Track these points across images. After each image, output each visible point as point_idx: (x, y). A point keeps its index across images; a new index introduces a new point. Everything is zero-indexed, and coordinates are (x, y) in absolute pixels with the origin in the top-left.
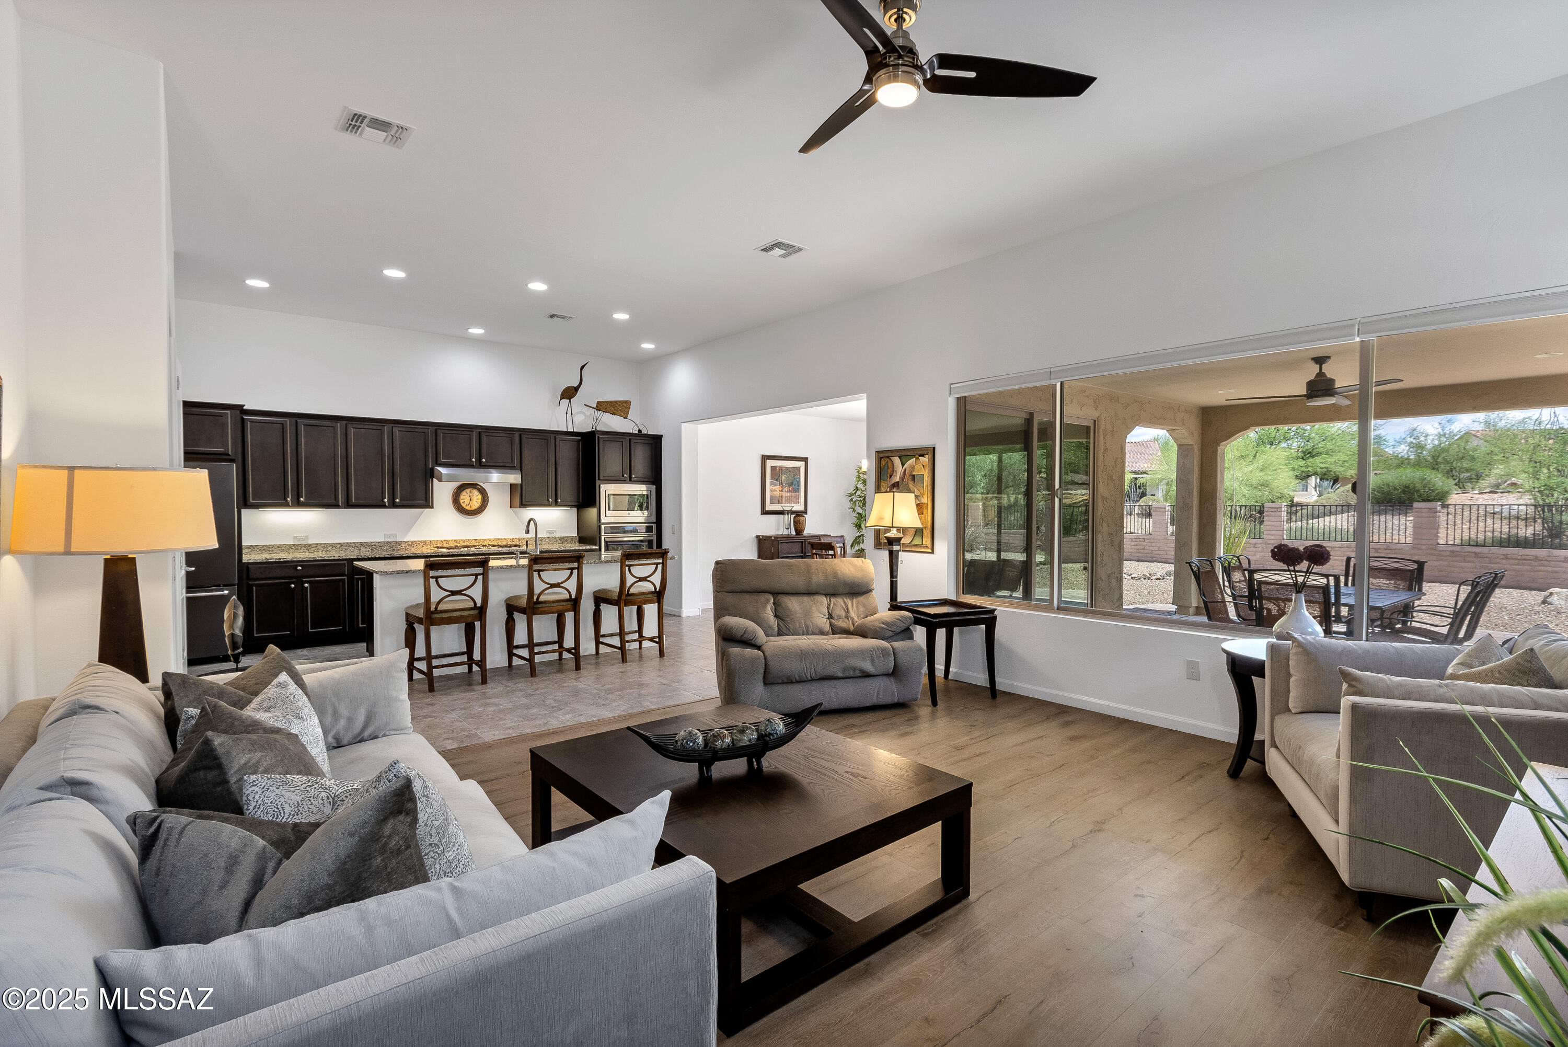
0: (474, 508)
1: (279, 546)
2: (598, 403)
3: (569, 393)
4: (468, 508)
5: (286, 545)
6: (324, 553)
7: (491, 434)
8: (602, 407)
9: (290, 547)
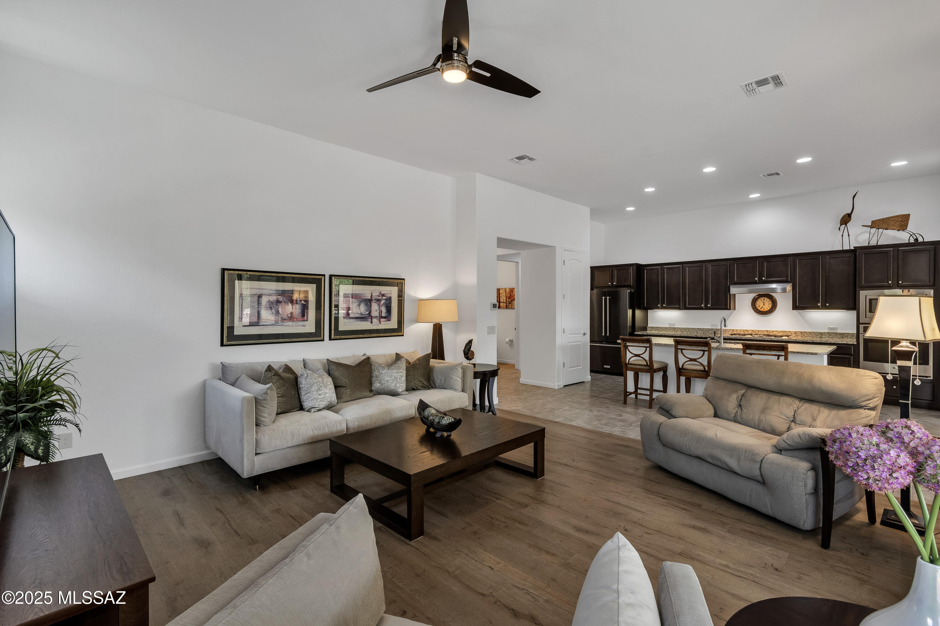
0: (766, 310)
1: (662, 328)
2: (872, 222)
3: (846, 219)
4: (762, 310)
5: (665, 328)
6: (681, 332)
7: (770, 261)
8: (878, 224)
9: (667, 328)
